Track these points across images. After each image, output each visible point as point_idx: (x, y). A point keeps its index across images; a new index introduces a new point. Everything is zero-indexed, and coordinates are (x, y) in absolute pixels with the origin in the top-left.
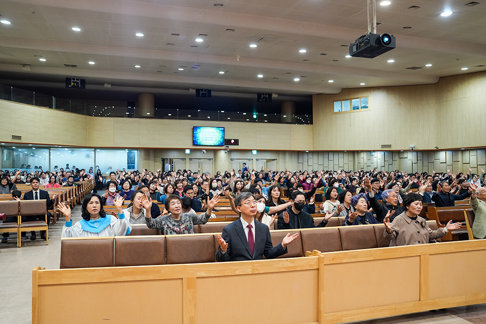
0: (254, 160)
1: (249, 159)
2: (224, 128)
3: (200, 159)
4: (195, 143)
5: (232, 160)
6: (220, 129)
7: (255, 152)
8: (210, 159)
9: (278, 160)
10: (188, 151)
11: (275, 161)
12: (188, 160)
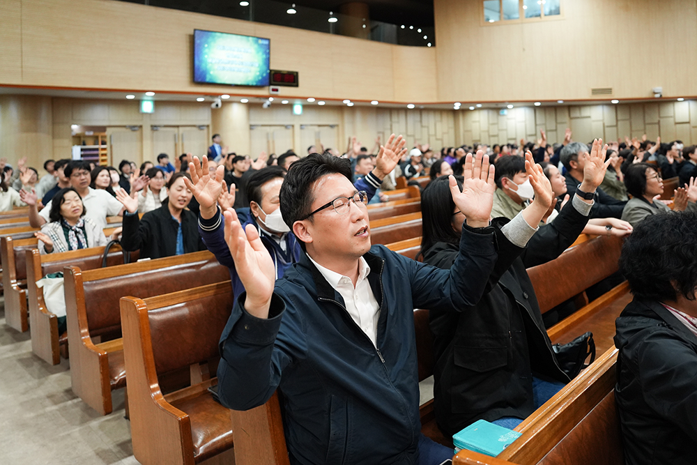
0: (297, 128)
1: (286, 127)
2: (269, 40)
3: (178, 126)
4: (197, 77)
5: (252, 127)
6: (261, 42)
7: (298, 109)
8: (200, 127)
9: (340, 127)
10: (147, 107)
11: (336, 128)
12: (147, 130)
